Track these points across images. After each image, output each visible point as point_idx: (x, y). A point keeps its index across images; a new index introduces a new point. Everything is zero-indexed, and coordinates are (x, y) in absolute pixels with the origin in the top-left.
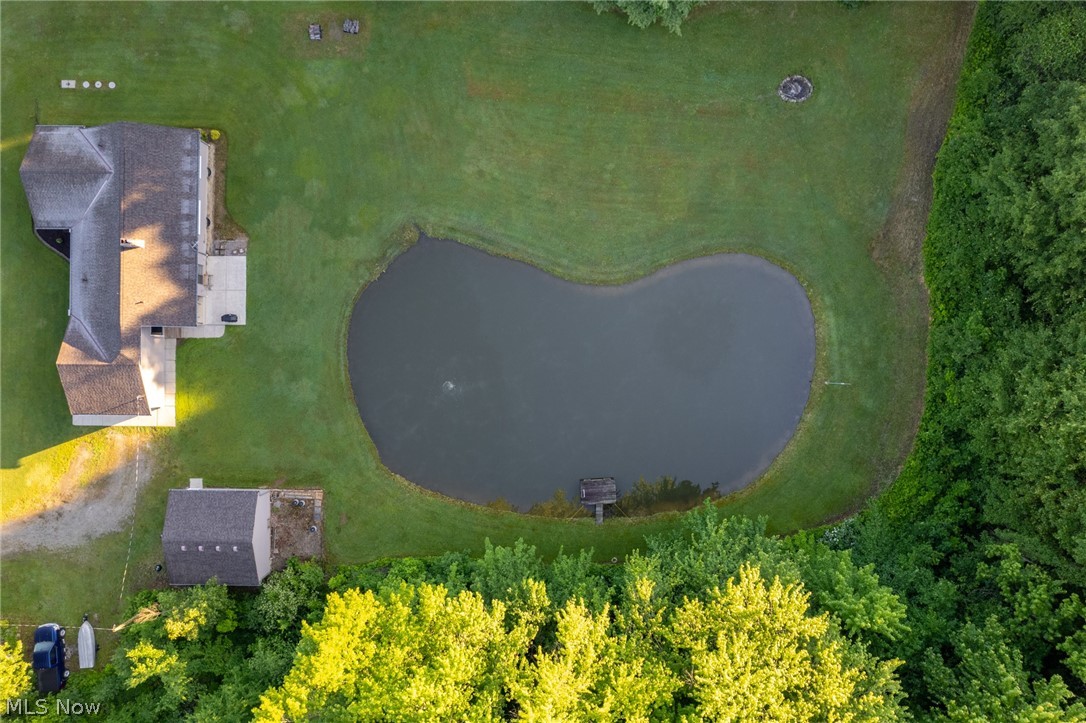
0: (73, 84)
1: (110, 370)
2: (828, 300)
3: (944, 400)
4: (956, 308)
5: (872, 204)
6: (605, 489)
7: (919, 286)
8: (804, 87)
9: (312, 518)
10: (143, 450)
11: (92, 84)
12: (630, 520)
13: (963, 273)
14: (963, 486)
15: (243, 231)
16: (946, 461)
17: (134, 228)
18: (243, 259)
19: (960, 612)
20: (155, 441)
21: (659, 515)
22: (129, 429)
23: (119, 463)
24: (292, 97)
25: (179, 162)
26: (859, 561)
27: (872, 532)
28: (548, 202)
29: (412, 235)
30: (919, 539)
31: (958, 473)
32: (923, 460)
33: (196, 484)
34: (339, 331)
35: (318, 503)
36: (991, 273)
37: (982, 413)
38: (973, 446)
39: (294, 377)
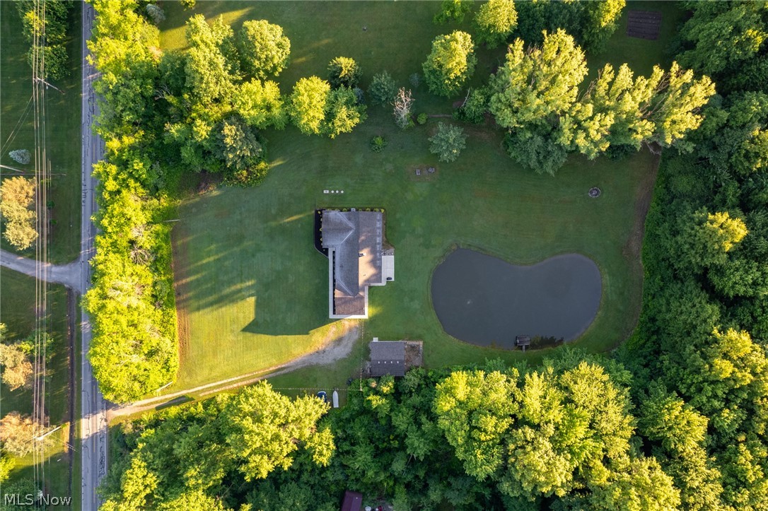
0: (328, 192)
1: (354, 300)
2: (606, 270)
3: (648, 306)
4: (653, 273)
5: (622, 234)
6: (526, 340)
7: (639, 264)
8: (598, 191)
9: (419, 351)
10: (356, 327)
11: (335, 191)
12: (535, 351)
13: (655, 262)
14: (655, 337)
15: (392, 246)
16: (649, 329)
17: (363, 249)
18: (393, 256)
19: (651, 378)
20: (360, 324)
21: (545, 349)
22: (350, 320)
23: (346, 333)
24: (410, 196)
25: (375, 224)
26: (618, 362)
27: (622, 354)
28: (505, 235)
29: (454, 247)
30: (639, 356)
31: (653, 333)
32: (641, 328)
33: (375, 340)
34: (428, 282)
35: (421, 346)
36: (663, 263)
37: (660, 312)
38: (657, 323)
39: (412, 299)
